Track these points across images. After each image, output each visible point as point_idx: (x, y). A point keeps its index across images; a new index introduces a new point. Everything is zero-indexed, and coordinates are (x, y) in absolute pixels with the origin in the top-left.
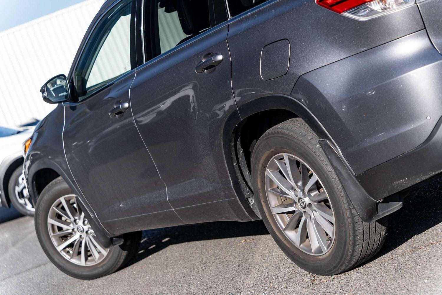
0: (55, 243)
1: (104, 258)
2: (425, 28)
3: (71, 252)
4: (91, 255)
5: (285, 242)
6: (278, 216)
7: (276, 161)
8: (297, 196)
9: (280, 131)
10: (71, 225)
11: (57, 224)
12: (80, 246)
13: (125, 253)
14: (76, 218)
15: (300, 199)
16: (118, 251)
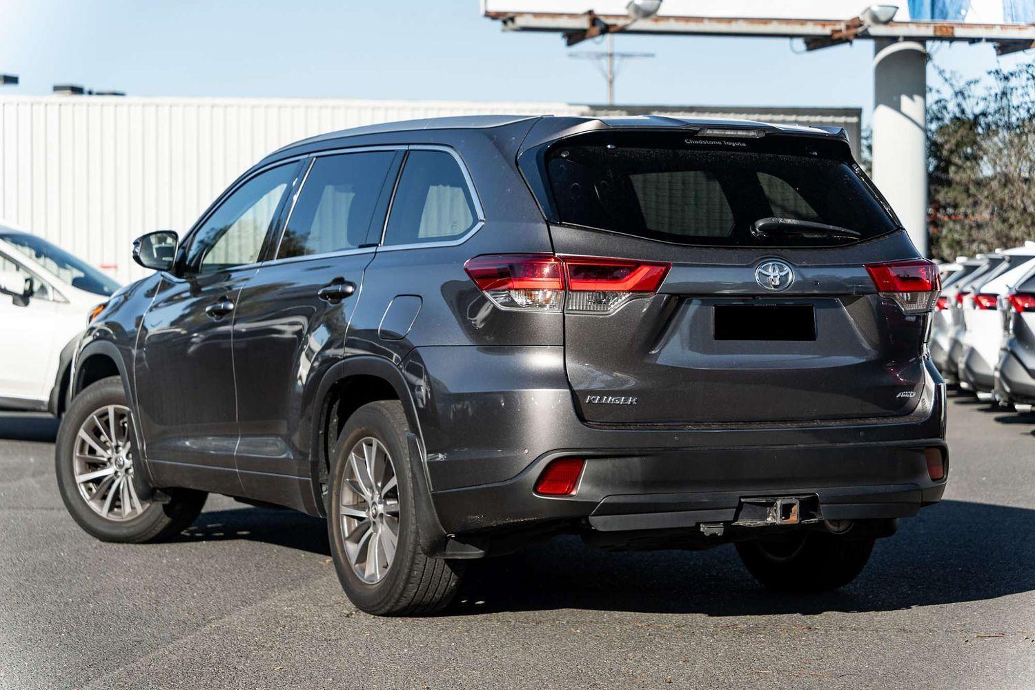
0: (77, 468)
1: (136, 516)
2: (564, 345)
3: (94, 491)
4: (119, 507)
5: (340, 555)
6: (345, 519)
7: (364, 445)
8: (372, 499)
9: (378, 407)
10: (109, 452)
11: (90, 441)
12: (109, 488)
13: (167, 520)
14: (120, 443)
15: (374, 503)
16: (159, 513)
